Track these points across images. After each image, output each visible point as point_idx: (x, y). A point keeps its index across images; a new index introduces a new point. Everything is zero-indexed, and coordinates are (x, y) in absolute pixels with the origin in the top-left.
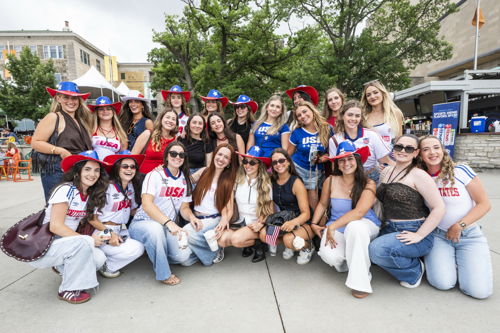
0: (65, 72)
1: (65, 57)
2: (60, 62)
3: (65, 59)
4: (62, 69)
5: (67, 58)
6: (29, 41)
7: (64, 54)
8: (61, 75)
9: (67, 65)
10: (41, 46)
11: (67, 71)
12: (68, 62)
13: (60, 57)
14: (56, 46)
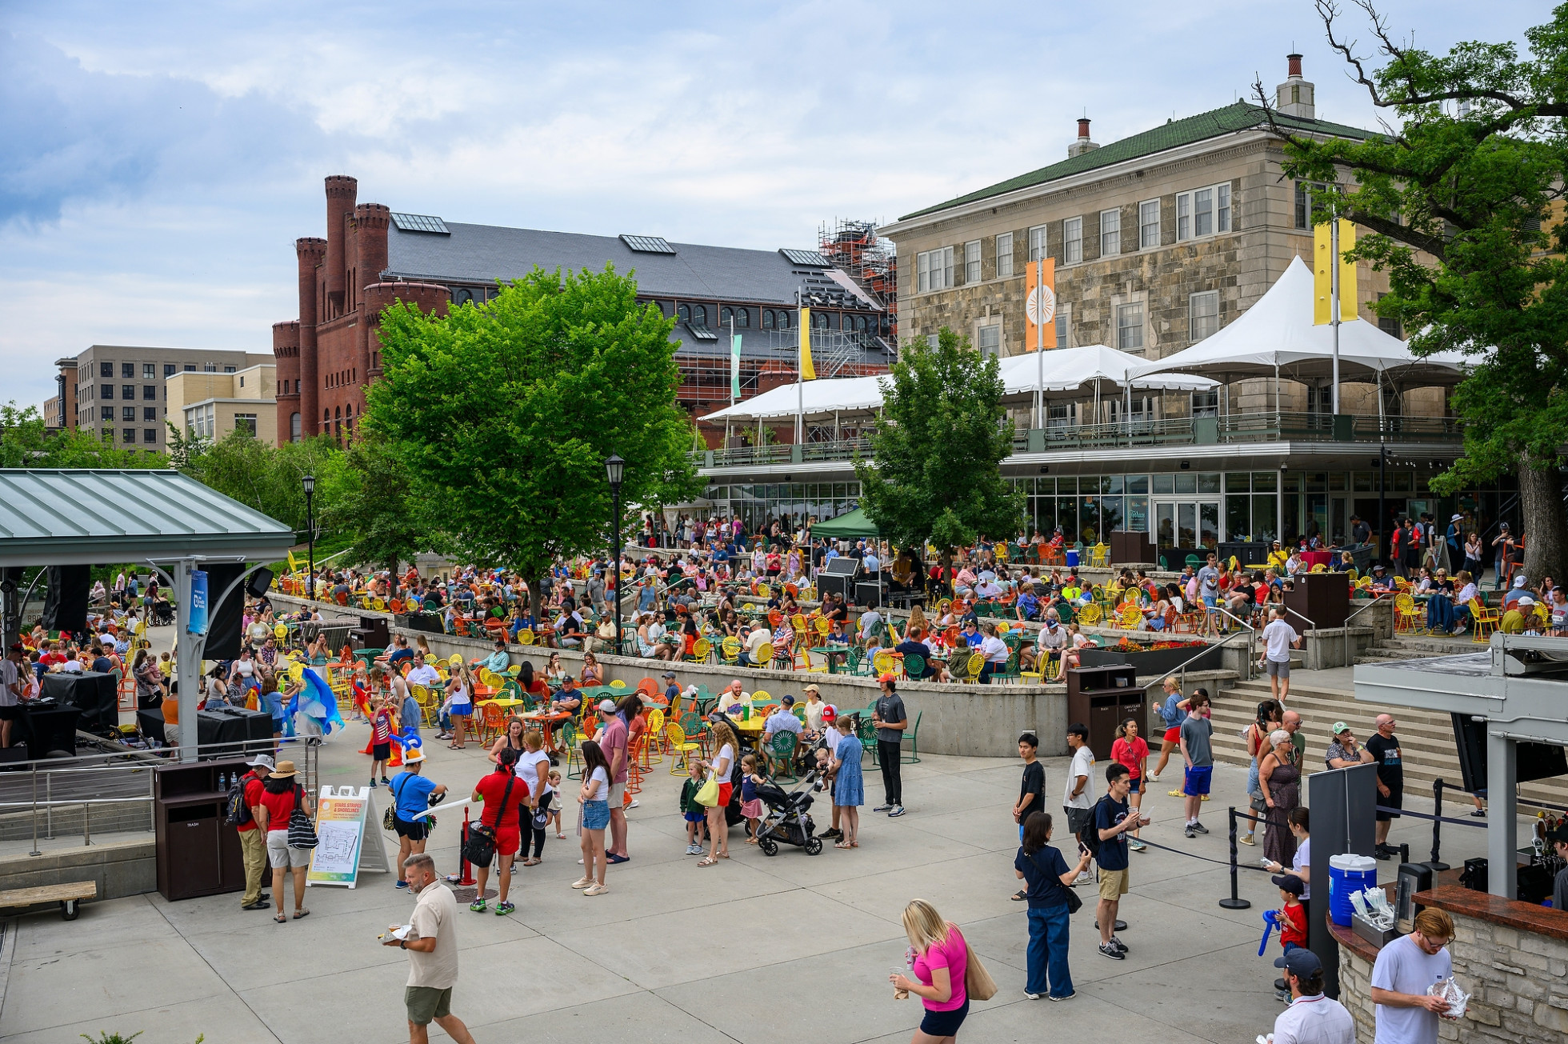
0: (1232, 282)
1: (1236, 228)
2: (1219, 249)
3: (1237, 234)
4: (1223, 272)
5: (1242, 227)
6: (1141, 186)
7: (1234, 214)
8: (1221, 298)
9: (1240, 255)
10: (1171, 195)
11: (1239, 279)
12: (1244, 244)
13: (1221, 227)
14: (1212, 187)
